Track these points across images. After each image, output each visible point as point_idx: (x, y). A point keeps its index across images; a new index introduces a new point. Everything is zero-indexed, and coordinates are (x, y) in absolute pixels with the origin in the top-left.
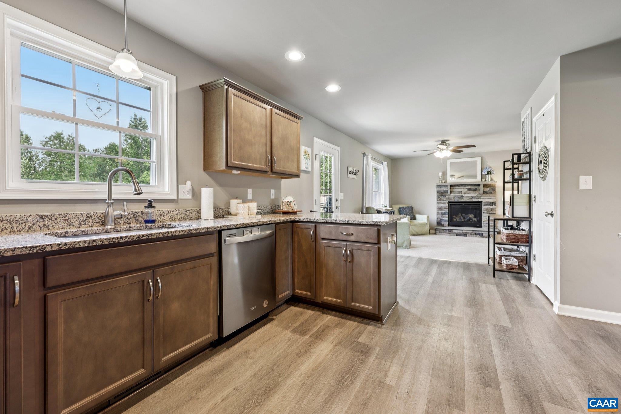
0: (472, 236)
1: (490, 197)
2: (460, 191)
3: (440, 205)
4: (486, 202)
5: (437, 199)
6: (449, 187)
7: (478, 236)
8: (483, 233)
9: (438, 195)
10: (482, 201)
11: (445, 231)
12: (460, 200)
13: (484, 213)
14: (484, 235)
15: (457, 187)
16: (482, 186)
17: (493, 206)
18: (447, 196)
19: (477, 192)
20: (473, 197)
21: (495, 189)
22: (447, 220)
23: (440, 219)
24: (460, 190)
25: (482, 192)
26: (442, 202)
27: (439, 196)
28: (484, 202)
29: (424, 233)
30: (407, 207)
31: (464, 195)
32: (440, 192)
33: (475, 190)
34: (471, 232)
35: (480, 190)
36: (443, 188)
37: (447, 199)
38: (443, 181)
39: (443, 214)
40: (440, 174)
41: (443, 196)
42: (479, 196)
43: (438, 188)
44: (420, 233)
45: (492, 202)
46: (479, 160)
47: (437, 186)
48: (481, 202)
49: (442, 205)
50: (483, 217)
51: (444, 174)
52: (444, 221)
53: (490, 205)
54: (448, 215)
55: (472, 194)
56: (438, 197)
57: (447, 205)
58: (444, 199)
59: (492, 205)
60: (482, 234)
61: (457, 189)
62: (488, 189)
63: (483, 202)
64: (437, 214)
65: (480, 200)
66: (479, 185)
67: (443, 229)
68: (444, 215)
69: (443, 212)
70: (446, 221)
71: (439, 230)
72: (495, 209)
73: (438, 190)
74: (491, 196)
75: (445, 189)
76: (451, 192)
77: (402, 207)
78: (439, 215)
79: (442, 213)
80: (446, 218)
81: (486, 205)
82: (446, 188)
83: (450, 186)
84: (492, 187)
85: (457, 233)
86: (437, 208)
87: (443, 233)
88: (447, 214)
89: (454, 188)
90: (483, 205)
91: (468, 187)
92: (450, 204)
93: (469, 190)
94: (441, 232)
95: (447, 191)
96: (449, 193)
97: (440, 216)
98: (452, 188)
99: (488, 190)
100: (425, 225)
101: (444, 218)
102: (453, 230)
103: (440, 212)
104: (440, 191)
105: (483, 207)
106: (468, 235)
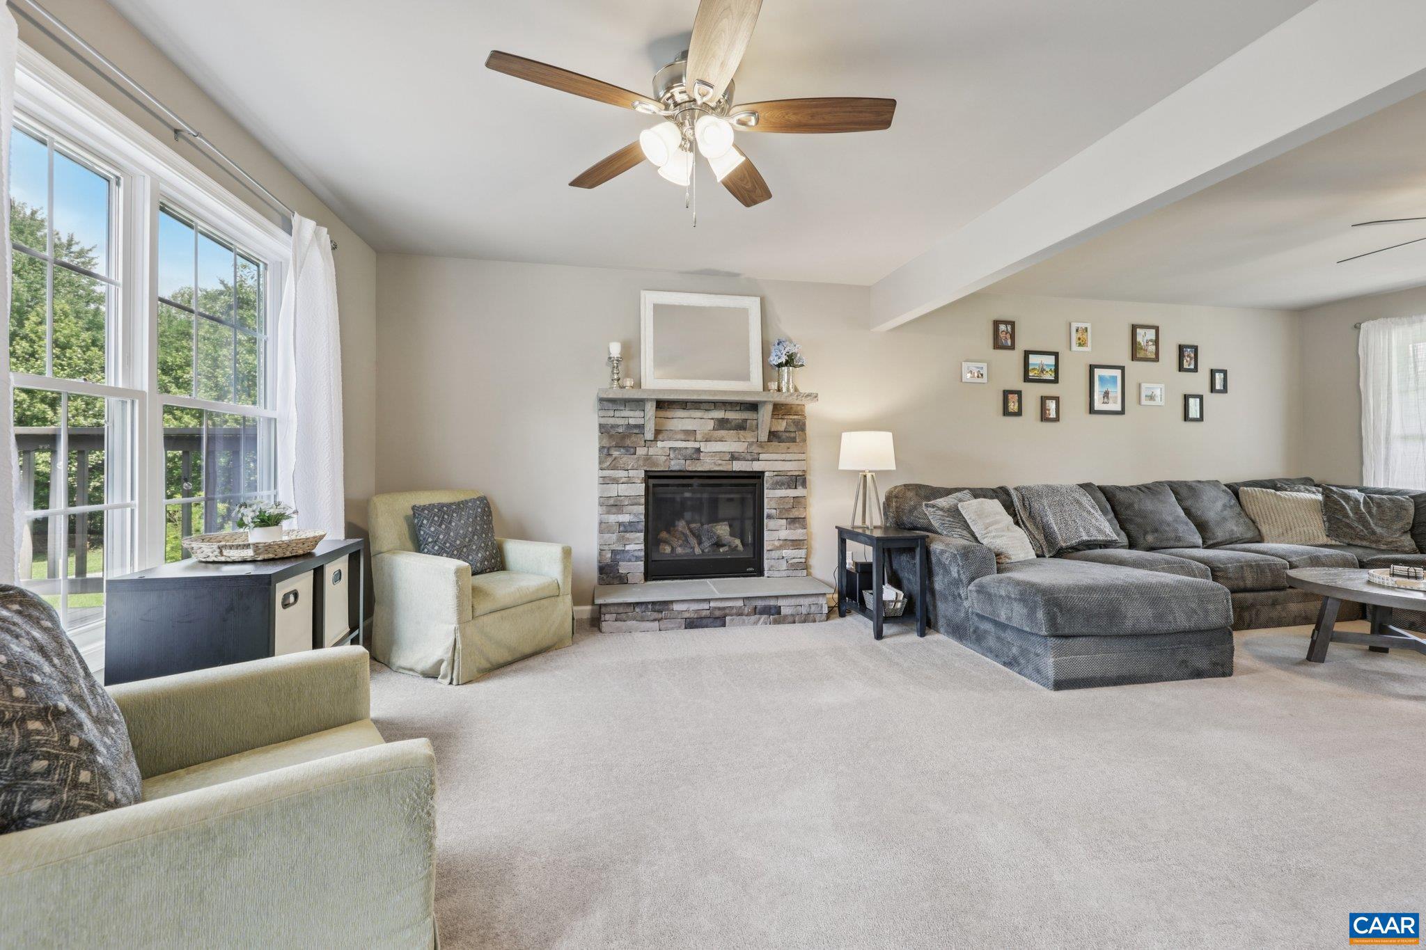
0: (744, 623)
1: (788, 457)
2: (690, 428)
3: (613, 490)
4: (778, 473)
5: (601, 463)
6: (650, 408)
7: (764, 617)
8: (781, 603)
9: (606, 443)
10: (763, 472)
11: (637, 610)
12: (691, 467)
13: (769, 517)
14: (784, 611)
15: (680, 413)
16: (765, 413)
17: (799, 492)
18: (641, 451)
19: (749, 436)
20: (736, 455)
21: (804, 424)
22: (642, 554)
23: (613, 552)
24: (689, 425)
25: (764, 436)
26: (621, 474)
27: (609, 449)
28: (772, 474)
29: (545, 644)
30: (458, 504)
31: (704, 447)
32: (613, 432)
33: (741, 426)
34: (740, 603)
35: (757, 428)
36: (626, 413)
37: (641, 463)
38: (629, 382)
39: (626, 528)
40: (615, 350)
41: (626, 448)
42: (755, 449)
43: (603, 413)
44: (528, 650)
45: (796, 476)
46: (753, 304)
47: (601, 400)
48: (759, 475)
49: (623, 490)
50: (766, 533)
51: (631, 351)
52: (630, 560)
53: (790, 488)
54: (643, 534)
55: (731, 444)
56: (605, 452)
57: (640, 489)
58: (629, 461)
59: (796, 488)
60: (778, 610)
61: (681, 421)
62: (784, 423)
63: (766, 474)
64: (601, 532)
65: (756, 466)
66: (753, 407)
67: (629, 604)
68: (628, 535)
69: (625, 518)
70: (638, 559)
71: (612, 609)
72: (803, 500)
73: (604, 421)
74: (790, 451)
75: (634, 417)
76: (658, 432)
77: (430, 507)
78: (607, 536)
79: (620, 524)
80: (636, 544)
81: (777, 485)
82: (639, 414)
83: (654, 404)
84: (796, 417)
85: (687, 615)
86: (601, 505)
87: (629, 623)
88: (642, 526)
89: (669, 414)
90: (766, 486)
91: (719, 414)
92: (652, 482)
93: (722, 424)
94: (624, 616)
95: (641, 427)
96: (649, 435)
97: (614, 537)
98: (662, 414)
99: (783, 429)
100: (548, 596)
101: (628, 548)
102: (672, 602)
103: (613, 518)
104: (613, 426)
105: (768, 493)
106: (728, 618)
